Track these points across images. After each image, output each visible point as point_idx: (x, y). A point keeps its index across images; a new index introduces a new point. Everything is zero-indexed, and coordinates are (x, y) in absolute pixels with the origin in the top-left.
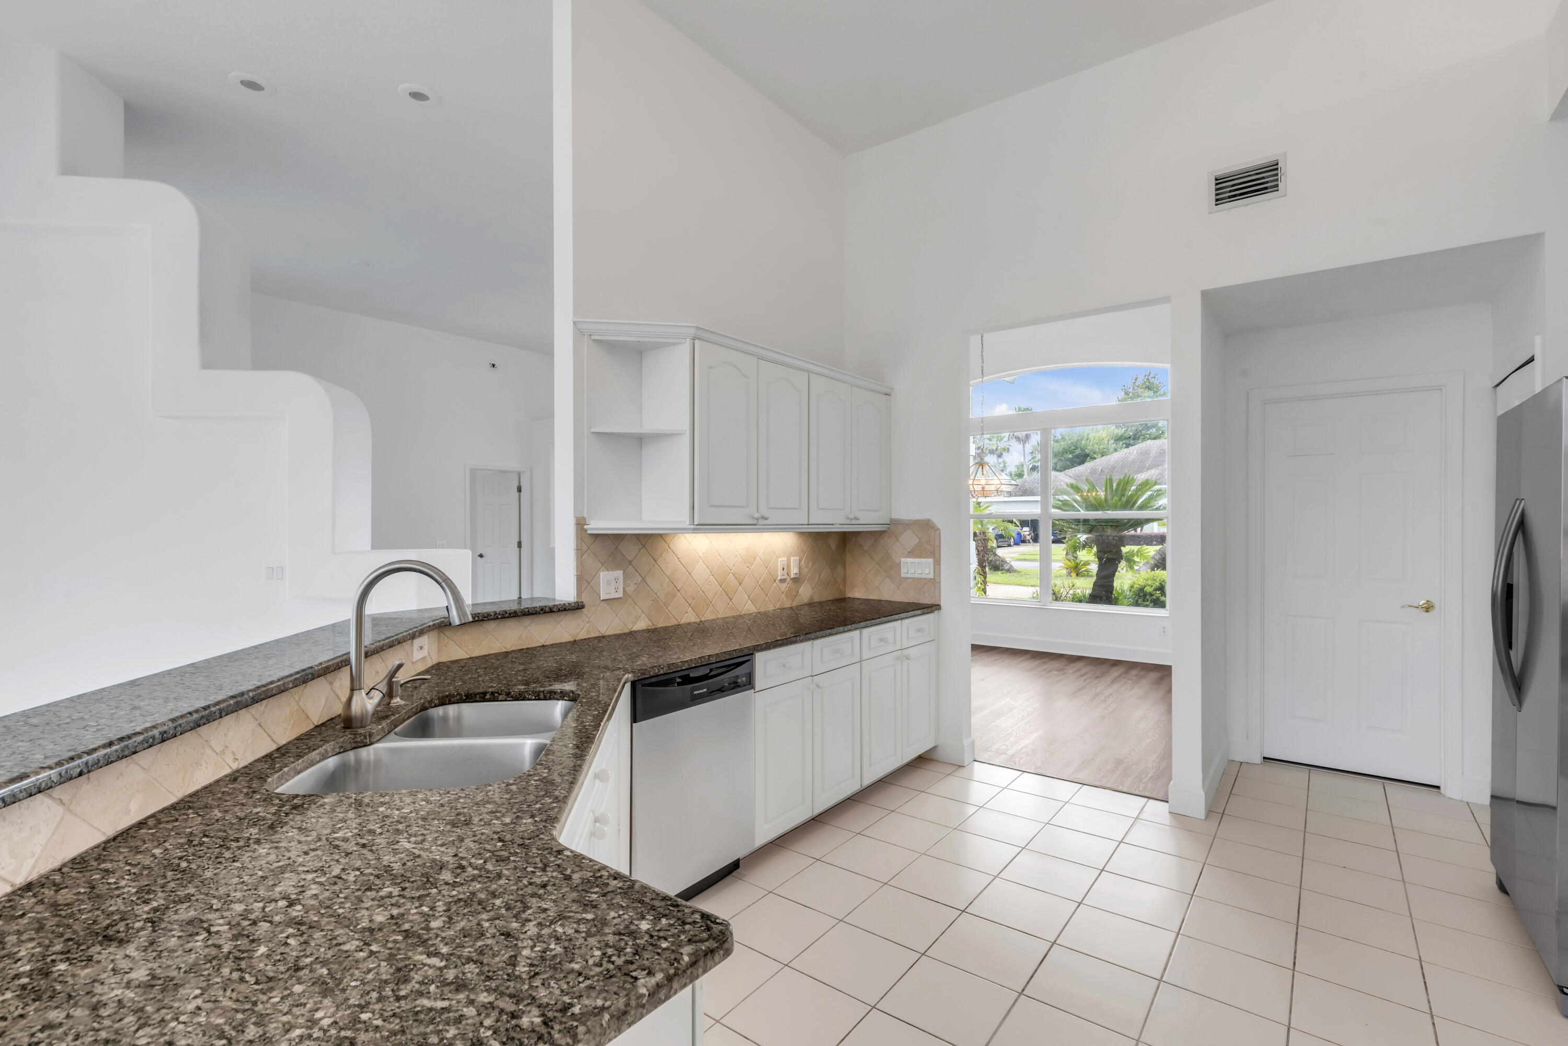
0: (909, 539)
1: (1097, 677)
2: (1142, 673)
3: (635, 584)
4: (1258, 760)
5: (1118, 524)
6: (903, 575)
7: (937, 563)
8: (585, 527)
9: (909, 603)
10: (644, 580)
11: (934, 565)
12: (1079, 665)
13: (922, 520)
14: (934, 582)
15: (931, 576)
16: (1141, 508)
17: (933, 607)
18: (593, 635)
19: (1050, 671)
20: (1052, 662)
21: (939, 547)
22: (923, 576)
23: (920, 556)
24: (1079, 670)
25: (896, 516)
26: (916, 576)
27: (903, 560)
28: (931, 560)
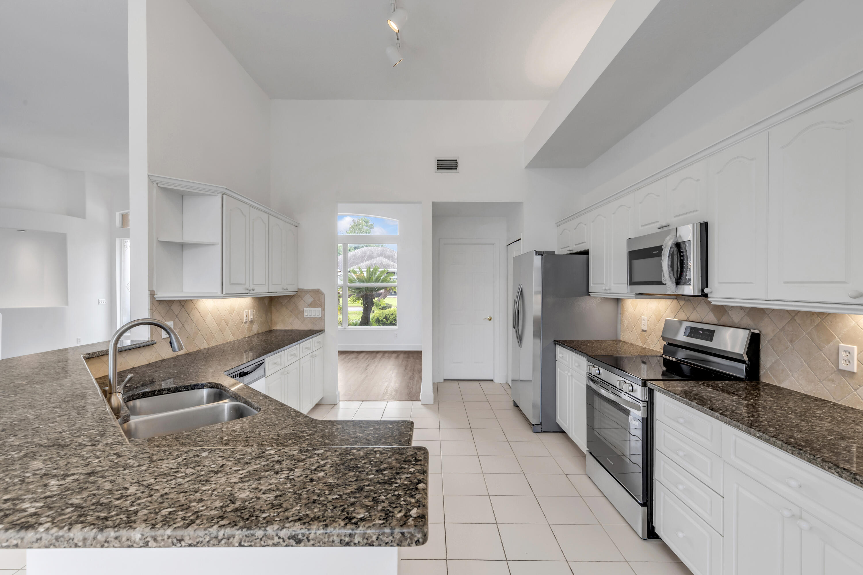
0: (309, 299)
1: (373, 359)
2: (389, 355)
3: (179, 328)
4: (442, 381)
5: (372, 289)
6: (305, 317)
7: (323, 309)
8: (155, 296)
9: (308, 330)
10: (183, 326)
11: (322, 311)
12: (363, 355)
13: (315, 290)
14: (322, 319)
15: (320, 316)
16: (382, 282)
17: (321, 331)
18: (158, 360)
19: (352, 359)
20: (351, 355)
21: (324, 302)
22: (316, 316)
23: (314, 307)
24: (364, 357)
25: (301, 287)
26: (312, 316)
27: (305, 309)
28: (320, 309)
